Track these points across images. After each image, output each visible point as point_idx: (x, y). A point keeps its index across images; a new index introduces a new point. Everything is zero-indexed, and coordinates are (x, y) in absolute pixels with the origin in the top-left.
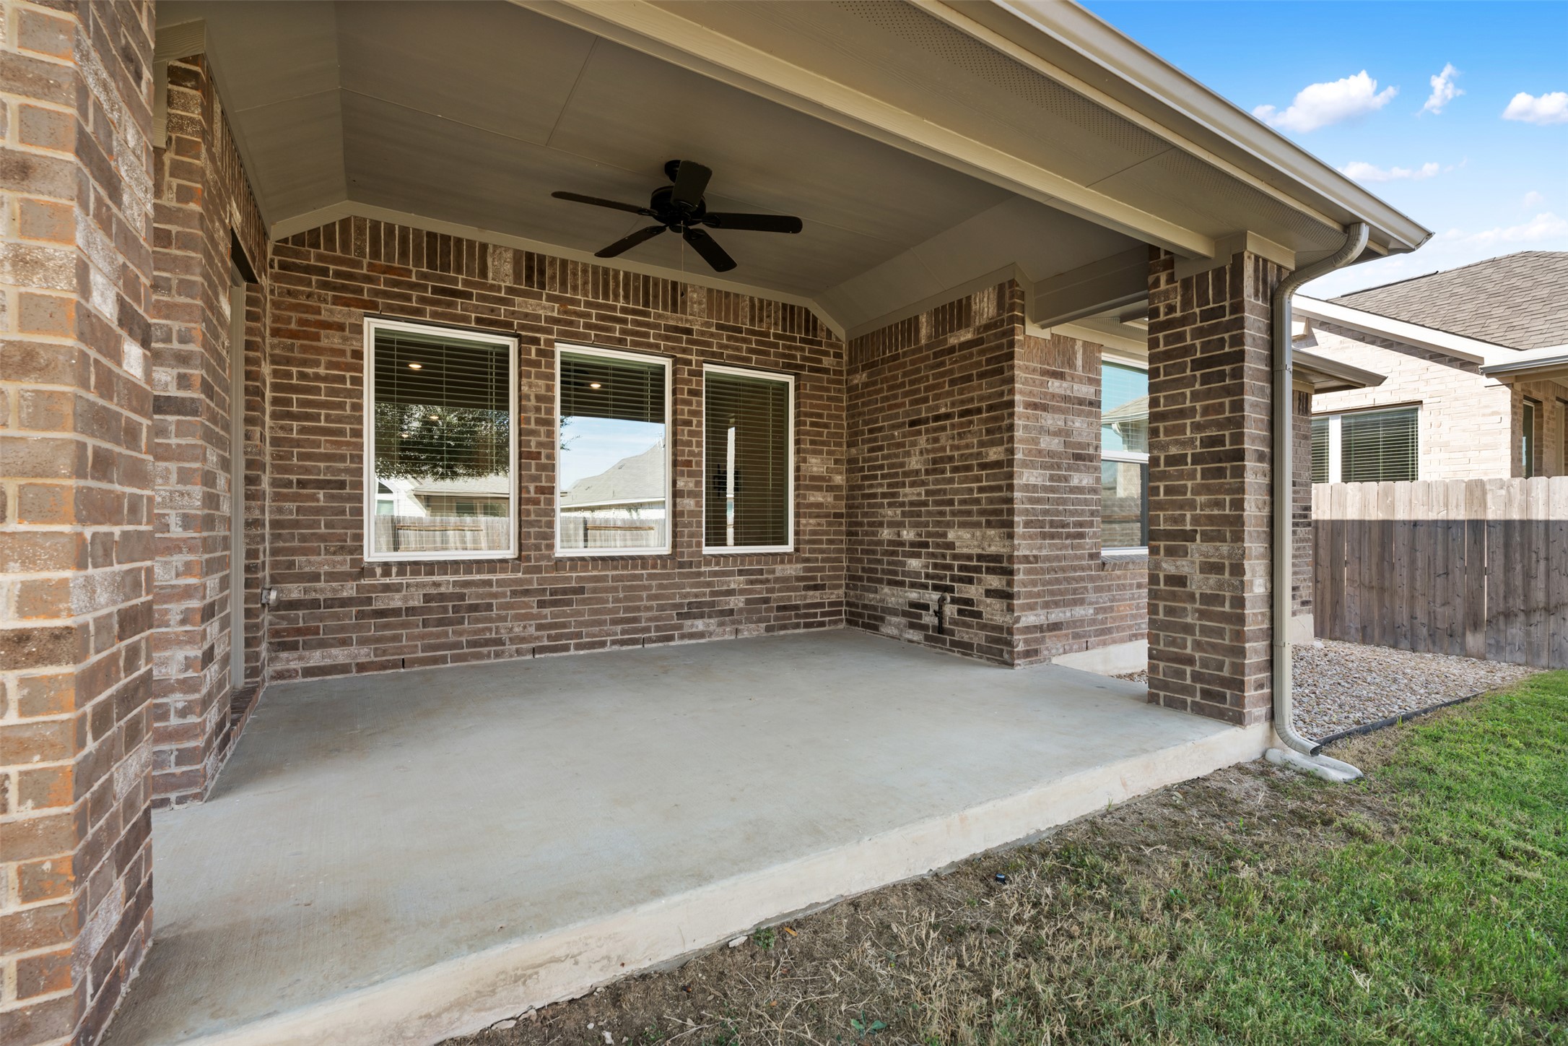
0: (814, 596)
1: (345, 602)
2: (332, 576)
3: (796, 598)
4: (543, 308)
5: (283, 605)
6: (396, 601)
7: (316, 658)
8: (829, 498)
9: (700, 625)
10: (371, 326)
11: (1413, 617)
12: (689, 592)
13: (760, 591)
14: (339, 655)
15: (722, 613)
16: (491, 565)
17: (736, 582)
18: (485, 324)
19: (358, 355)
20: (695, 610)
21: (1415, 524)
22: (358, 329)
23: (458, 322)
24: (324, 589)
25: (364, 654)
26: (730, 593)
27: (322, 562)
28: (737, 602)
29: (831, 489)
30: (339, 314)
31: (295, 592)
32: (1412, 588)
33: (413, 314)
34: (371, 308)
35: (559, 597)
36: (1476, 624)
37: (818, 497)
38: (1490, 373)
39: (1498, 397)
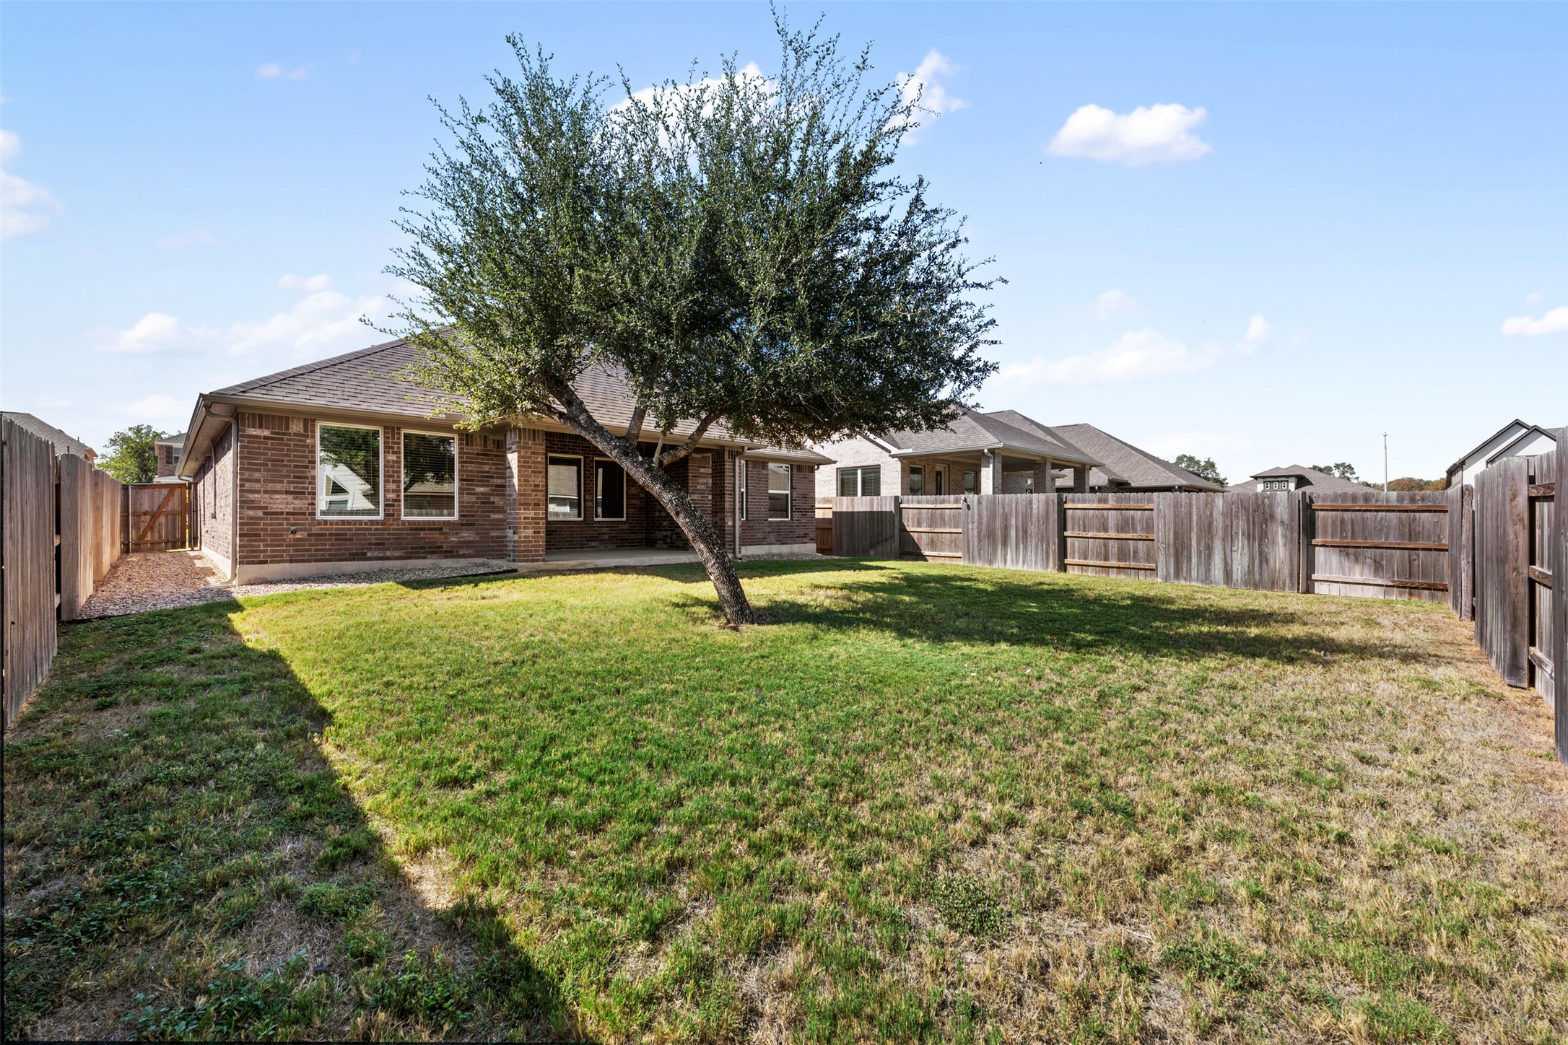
0: (633, 536)
3: (626, 536)
9: (593, 543)
11: (859, 546)
12: (590, 532)
13: (614, 534)
17: (605, 530)
20: (592, 539)
28: (606, 537)
29: (639, 499)
32: (858, 535)
36: (872, 546)
37: (634, 502)
38: (893, 456)
39: (897, 465)
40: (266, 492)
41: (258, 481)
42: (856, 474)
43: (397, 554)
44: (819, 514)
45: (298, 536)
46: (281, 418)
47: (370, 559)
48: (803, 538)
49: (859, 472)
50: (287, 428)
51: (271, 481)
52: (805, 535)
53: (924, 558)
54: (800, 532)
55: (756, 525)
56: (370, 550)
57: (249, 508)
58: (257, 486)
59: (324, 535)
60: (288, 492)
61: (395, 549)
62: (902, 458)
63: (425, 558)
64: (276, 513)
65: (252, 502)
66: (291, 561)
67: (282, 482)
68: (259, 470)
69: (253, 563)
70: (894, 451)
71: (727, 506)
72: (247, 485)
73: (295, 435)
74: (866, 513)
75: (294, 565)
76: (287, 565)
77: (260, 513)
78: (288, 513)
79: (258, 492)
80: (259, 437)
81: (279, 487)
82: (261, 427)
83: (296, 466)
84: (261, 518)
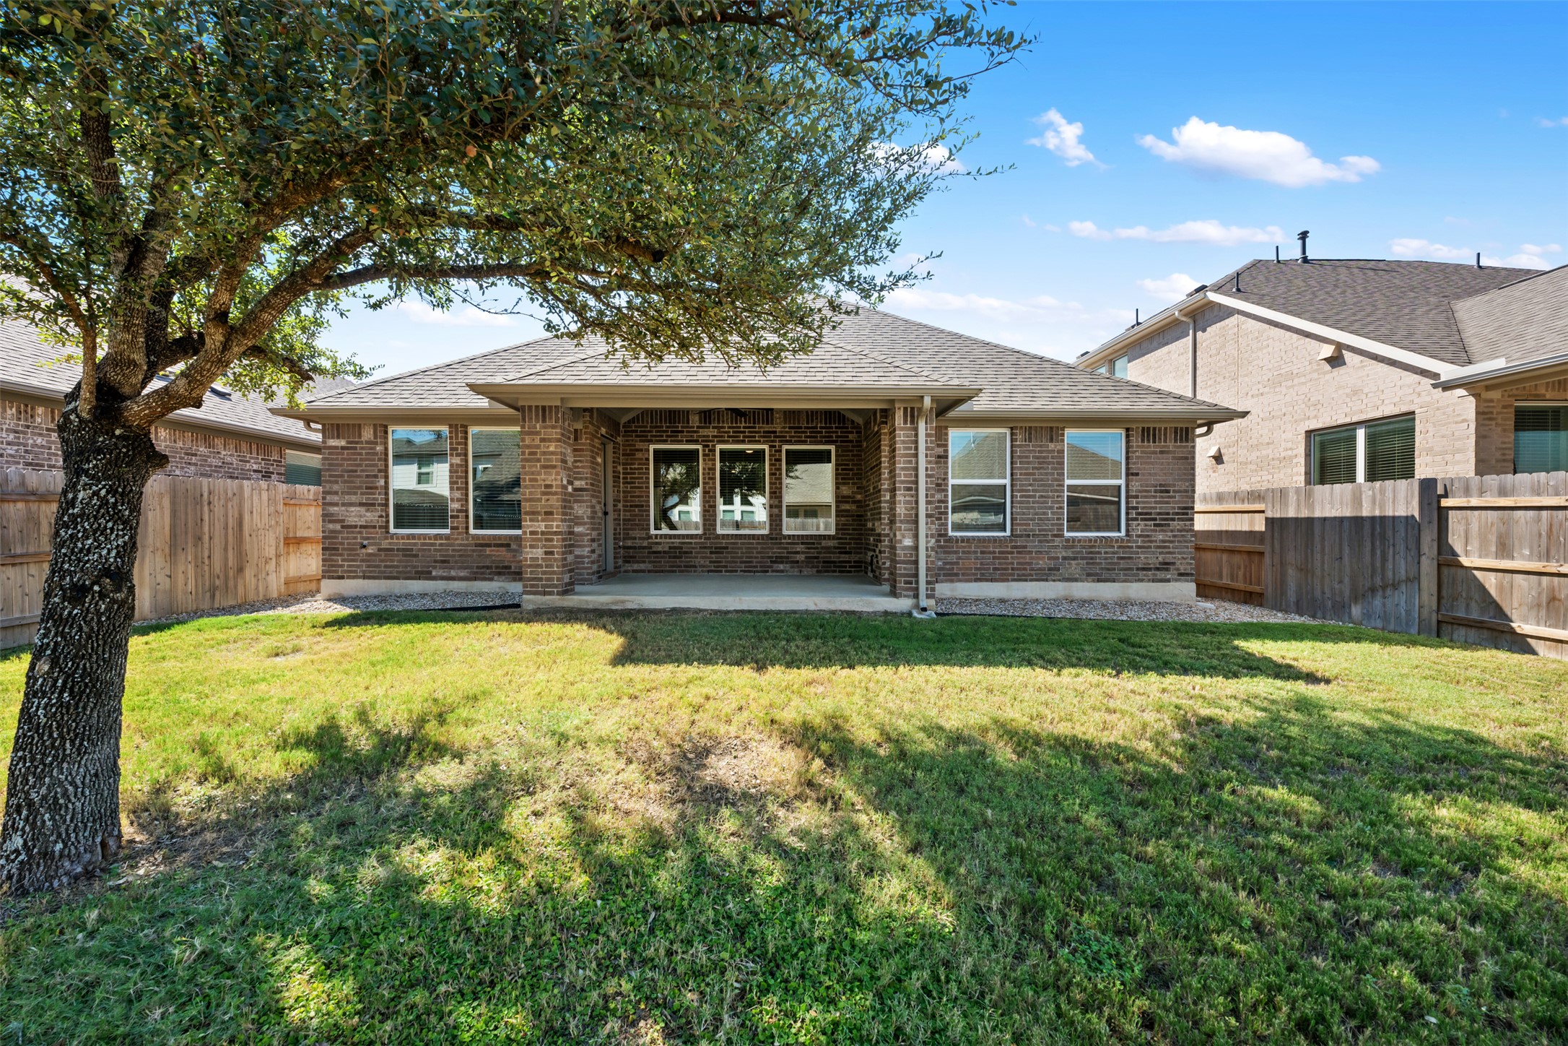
0: (844, 557)
1: (644, 548)
2: (641, 538)
3: (833, 557)
4: (711, 432)
5: (624, 548)
6: (660, 548)
7: (636, 567)
8: (854, 507)
9: (781, 567)
10: (652, 447)
11: (1323, 593)
12: (777, 551)
13: (813, 553)
14: (642, 566)
15: (793, 562)
16: (691, 536)
17: (800, 548)
18: (689, 442)
19: (648, 459)
20: (779, 560)
21: (1325, 519)
22: (648, 450)
23: (680, 442)
24: (638, 543)
25: (650, 566)
26: (798, 553)
27: (637, 533)
28: (801, 557)
29: (854, 502)
30: (640, 445)
31: (629, 543)
32: (1323, 570)
33: (665, 442)
34: (651, 441)
35: (719, 550)
36: (1356, 597)
37: (847, 507)
38: (1448, 386)
39: (1466, 406)
40: (343, 505)
41: (336, 493)
42: (1353, 439)
43: (462, 574)
44: (1202, 523)
45: (370, 551)
46: (354, 425)
47: (435, 578)
48: (1162, 571)
49: (1361, 434)
50: (360, 436)
51: (349, 493)
52: (1165, 566)
53: (1521, 644)
54: (1155, 559)
55: (1033, 545)
56: (435, 567)
57: (330, 522)
58: (336, 499)
59: (392, 550)
60: (361, 504)
61: (460, 568)
62: (1471, 386)
63: (491, 580)
64: (351, 527)
65: (332, 515)
66: (364, 578)
67: (355, 494)
68: (337, 482)
69: (333, 578)
70: (1448, 371)
71: (901, 510)
72: (328, 497)
73: (367, 442)
74: (1341, 520)
75: (366, 581)
76: (360, 581)
77: (338, 527)
78: (361, 527)
79: (336, 504)
80: (336, 448)
81: (354, 499)
82: (338, 437)
83: (367, 476)
84: (340, 532)
